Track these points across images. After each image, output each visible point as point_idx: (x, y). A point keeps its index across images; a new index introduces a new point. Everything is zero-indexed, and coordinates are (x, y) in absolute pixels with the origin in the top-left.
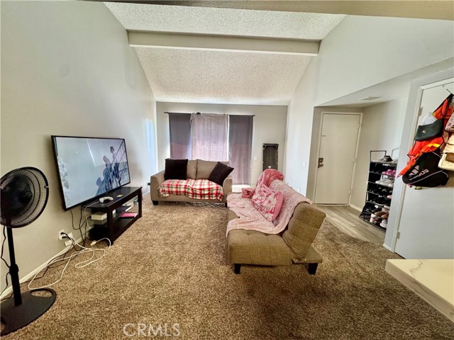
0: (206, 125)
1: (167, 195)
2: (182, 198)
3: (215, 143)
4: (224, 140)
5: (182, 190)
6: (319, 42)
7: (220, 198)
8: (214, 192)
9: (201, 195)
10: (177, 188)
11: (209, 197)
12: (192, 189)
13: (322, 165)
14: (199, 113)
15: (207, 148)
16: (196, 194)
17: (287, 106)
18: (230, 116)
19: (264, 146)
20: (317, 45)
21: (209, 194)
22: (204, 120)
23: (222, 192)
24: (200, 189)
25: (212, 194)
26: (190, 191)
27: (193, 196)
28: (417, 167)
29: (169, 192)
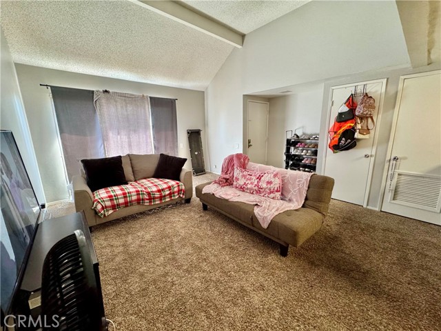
0: (119, 107)
1: (111, 212)
2: (135, 209)
3: (135, 131)
4: (146, 127)
5: (134, 198)
6: (243, 36)
7: (183, 194)
8: (176, 189)
9: (161, 198)
10: (125, 197)
11: (171, 197)
12: (149, 194)
13: (251, 145)
14: (106, 91)
15: (125, 138)
16: (154, 198)
17: (204, 92)
18: (151, 98)
19: (188, 133)
20: (241, 38)
21: (170, 194)
22: (116, 102)
23: (183, 187)
24: (159, 191)
25: (174, 193)
26: (146, 197)
27: (150, 202)
28: (344, 139)
29: (113, 207)
